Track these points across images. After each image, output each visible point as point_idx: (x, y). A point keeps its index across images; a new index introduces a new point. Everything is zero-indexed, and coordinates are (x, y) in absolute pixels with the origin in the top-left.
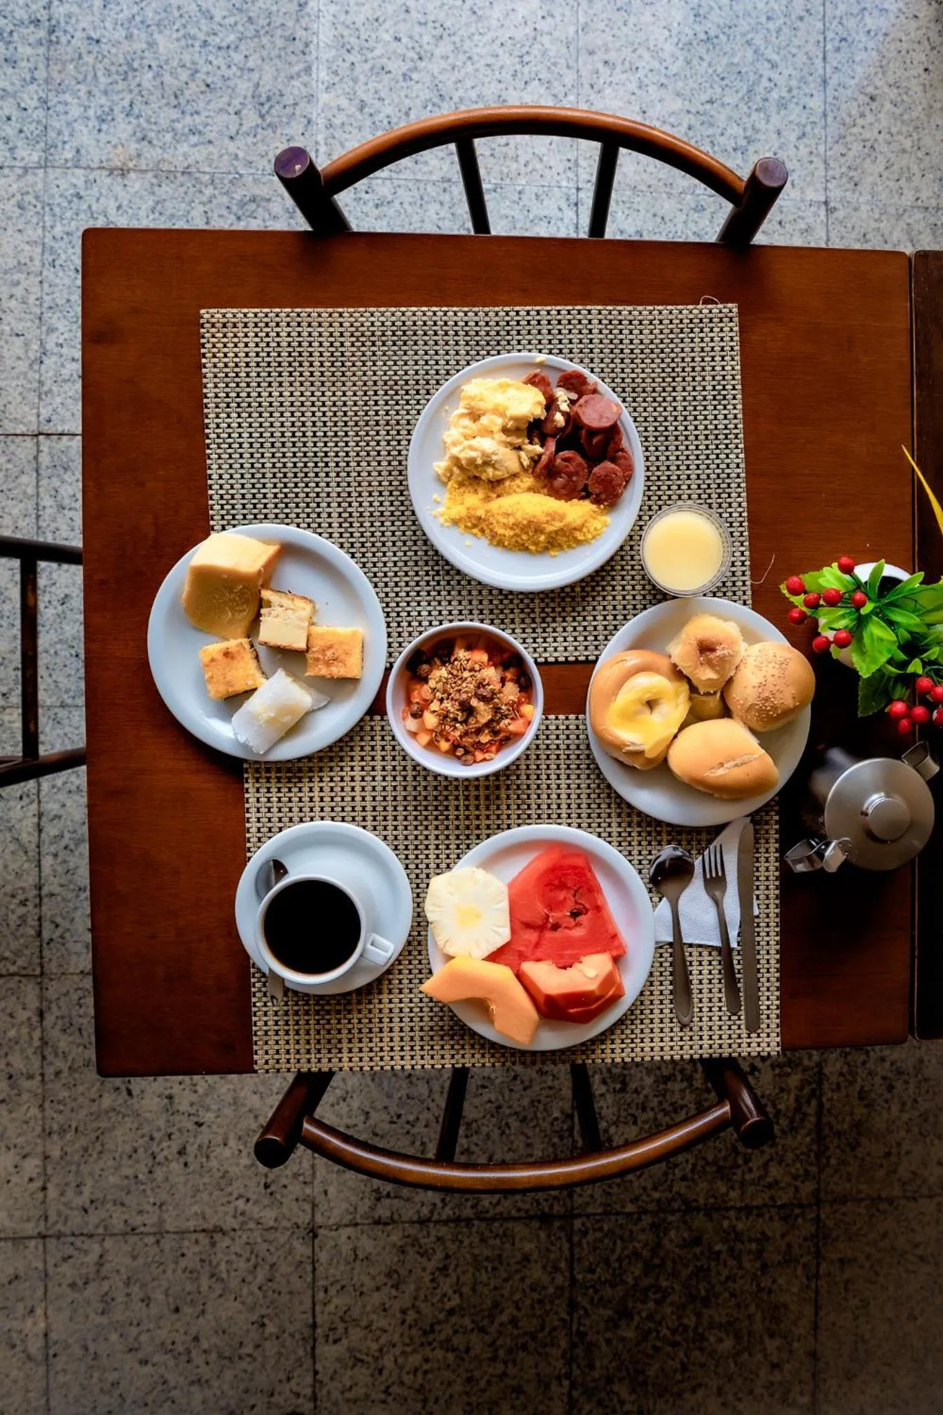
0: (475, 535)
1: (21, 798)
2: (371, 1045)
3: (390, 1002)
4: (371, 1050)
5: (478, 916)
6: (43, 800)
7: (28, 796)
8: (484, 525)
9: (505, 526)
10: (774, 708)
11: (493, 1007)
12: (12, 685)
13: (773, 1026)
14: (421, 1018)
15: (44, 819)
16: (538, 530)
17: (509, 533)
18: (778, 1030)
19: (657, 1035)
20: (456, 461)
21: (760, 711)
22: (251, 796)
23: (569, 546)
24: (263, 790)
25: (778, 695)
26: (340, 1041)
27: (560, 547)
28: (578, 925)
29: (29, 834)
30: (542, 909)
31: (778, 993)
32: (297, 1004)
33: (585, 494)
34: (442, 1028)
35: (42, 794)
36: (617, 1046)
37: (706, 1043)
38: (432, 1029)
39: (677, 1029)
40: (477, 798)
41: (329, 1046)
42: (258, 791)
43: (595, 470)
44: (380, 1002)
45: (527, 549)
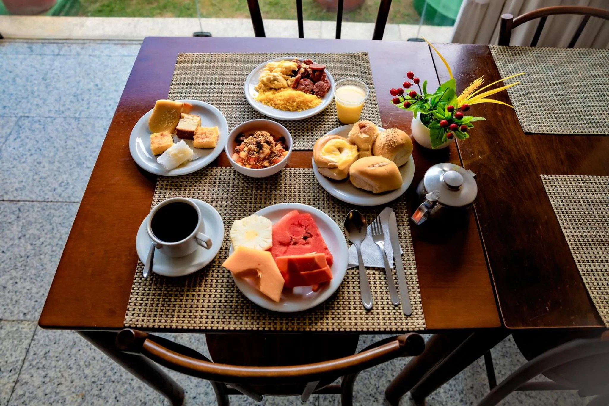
0: (268, 105)
1: (10, 371)
2: (190, 314)
3: (205, 291)
4: (190, 317)
5: (256, 235)
6: (22, 372)
7: (15, 370)
8: (272, 102)
9: (281, 100)
10: (394, 143)
11: (260, 274)
12: (30, 309)
13: (420, 313)
14: (220, 301)
15: (18, 384)
16: (294, 101)
17: (282, 102)
18: (423, 316)
19: (353, 316)
20: (263, 82)
21: (387, 146)
22: (156, 196)
23: (306, 109)
24: (163, 193)
25: (394, 138)
26: (174, 311)
27: (302, 109)
28: (307, 243)
29: (7, 393)
30: (288, 235)
31: (419, 295)
32: (155, 290)
33: (313, 92)
34: (231, 307)
35: (23, 369)
36: (330, 322)
37: (382, 322)
38: (225, 307)
39: (364, 313)
40: (261, 199)
41: (167, 313)
42: (160, 193)
43: (316, 84)
44: (200, 291)
45: (289, 110)
